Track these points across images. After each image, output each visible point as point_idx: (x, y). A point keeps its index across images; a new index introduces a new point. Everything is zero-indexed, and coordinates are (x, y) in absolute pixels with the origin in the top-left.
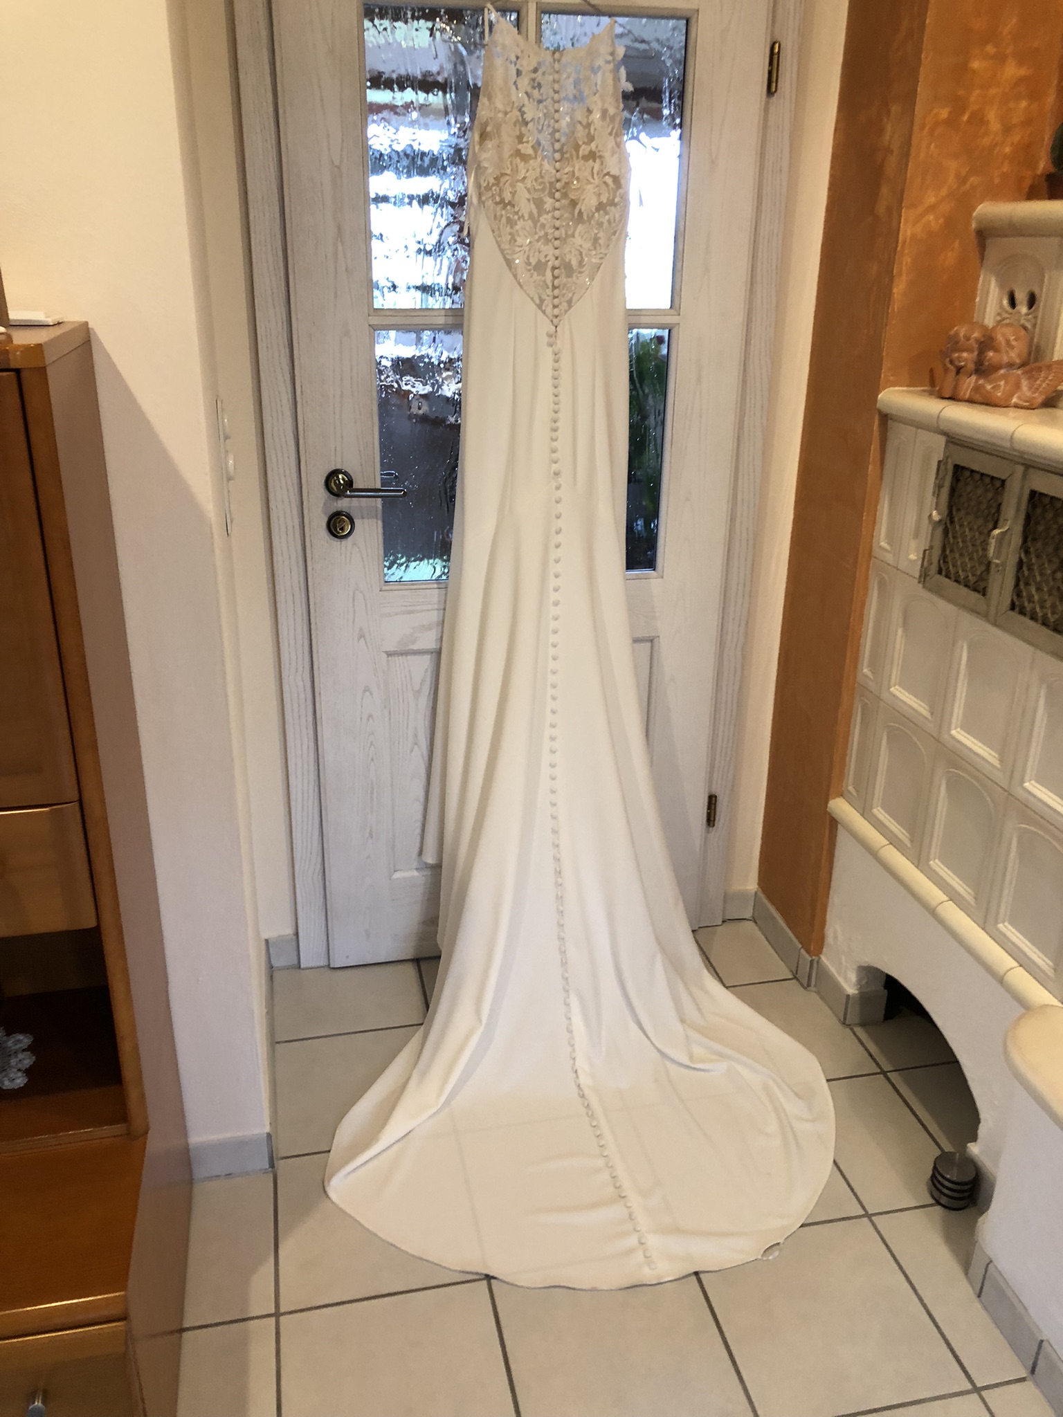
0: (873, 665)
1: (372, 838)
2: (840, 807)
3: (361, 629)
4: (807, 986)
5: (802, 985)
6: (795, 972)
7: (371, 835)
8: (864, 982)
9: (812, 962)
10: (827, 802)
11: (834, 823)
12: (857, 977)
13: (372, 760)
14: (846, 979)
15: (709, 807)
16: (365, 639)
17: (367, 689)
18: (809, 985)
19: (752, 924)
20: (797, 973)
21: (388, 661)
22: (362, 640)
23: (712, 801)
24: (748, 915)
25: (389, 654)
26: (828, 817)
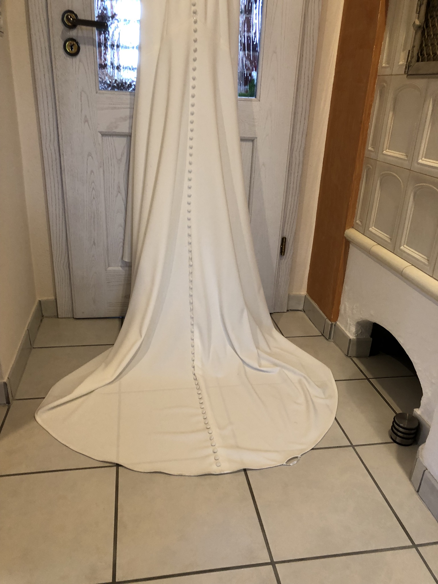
0: (374, 145)
1: (95, 245)
2: (352, 233)
3: (86, 116)
4: (328, 339)
5: (326, 339)
6: (322, 332)
7: (94, 244)
8: (359, 332)
9: (332, 325)
10: (344, 231)
11: (348, 243)
12: (356, 329)
13: (94, 198)
14: (349, 332)
15: (282, 244)
16: (88, 123)
17: (90, 155)
18: (330, 338)
19: (302, 313)
20: (323, 333)
21: (102, 139)
22: (86, 124)
23: (284, 241)
24: (301, 308)
25: (104, 135)
26: (344, 239)
